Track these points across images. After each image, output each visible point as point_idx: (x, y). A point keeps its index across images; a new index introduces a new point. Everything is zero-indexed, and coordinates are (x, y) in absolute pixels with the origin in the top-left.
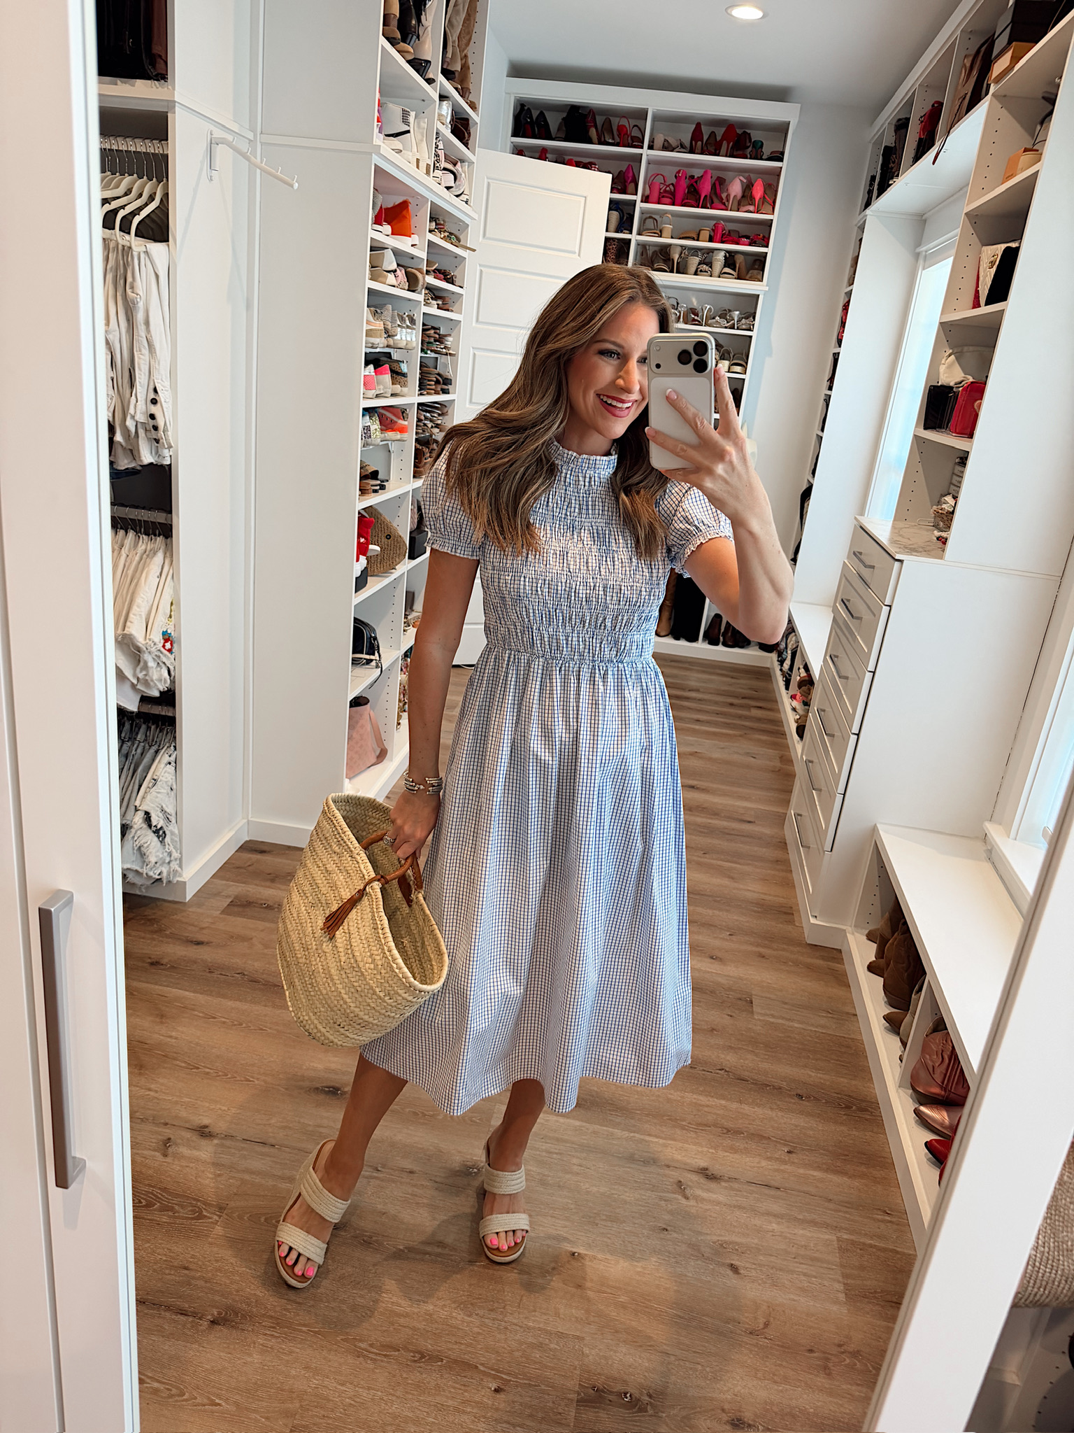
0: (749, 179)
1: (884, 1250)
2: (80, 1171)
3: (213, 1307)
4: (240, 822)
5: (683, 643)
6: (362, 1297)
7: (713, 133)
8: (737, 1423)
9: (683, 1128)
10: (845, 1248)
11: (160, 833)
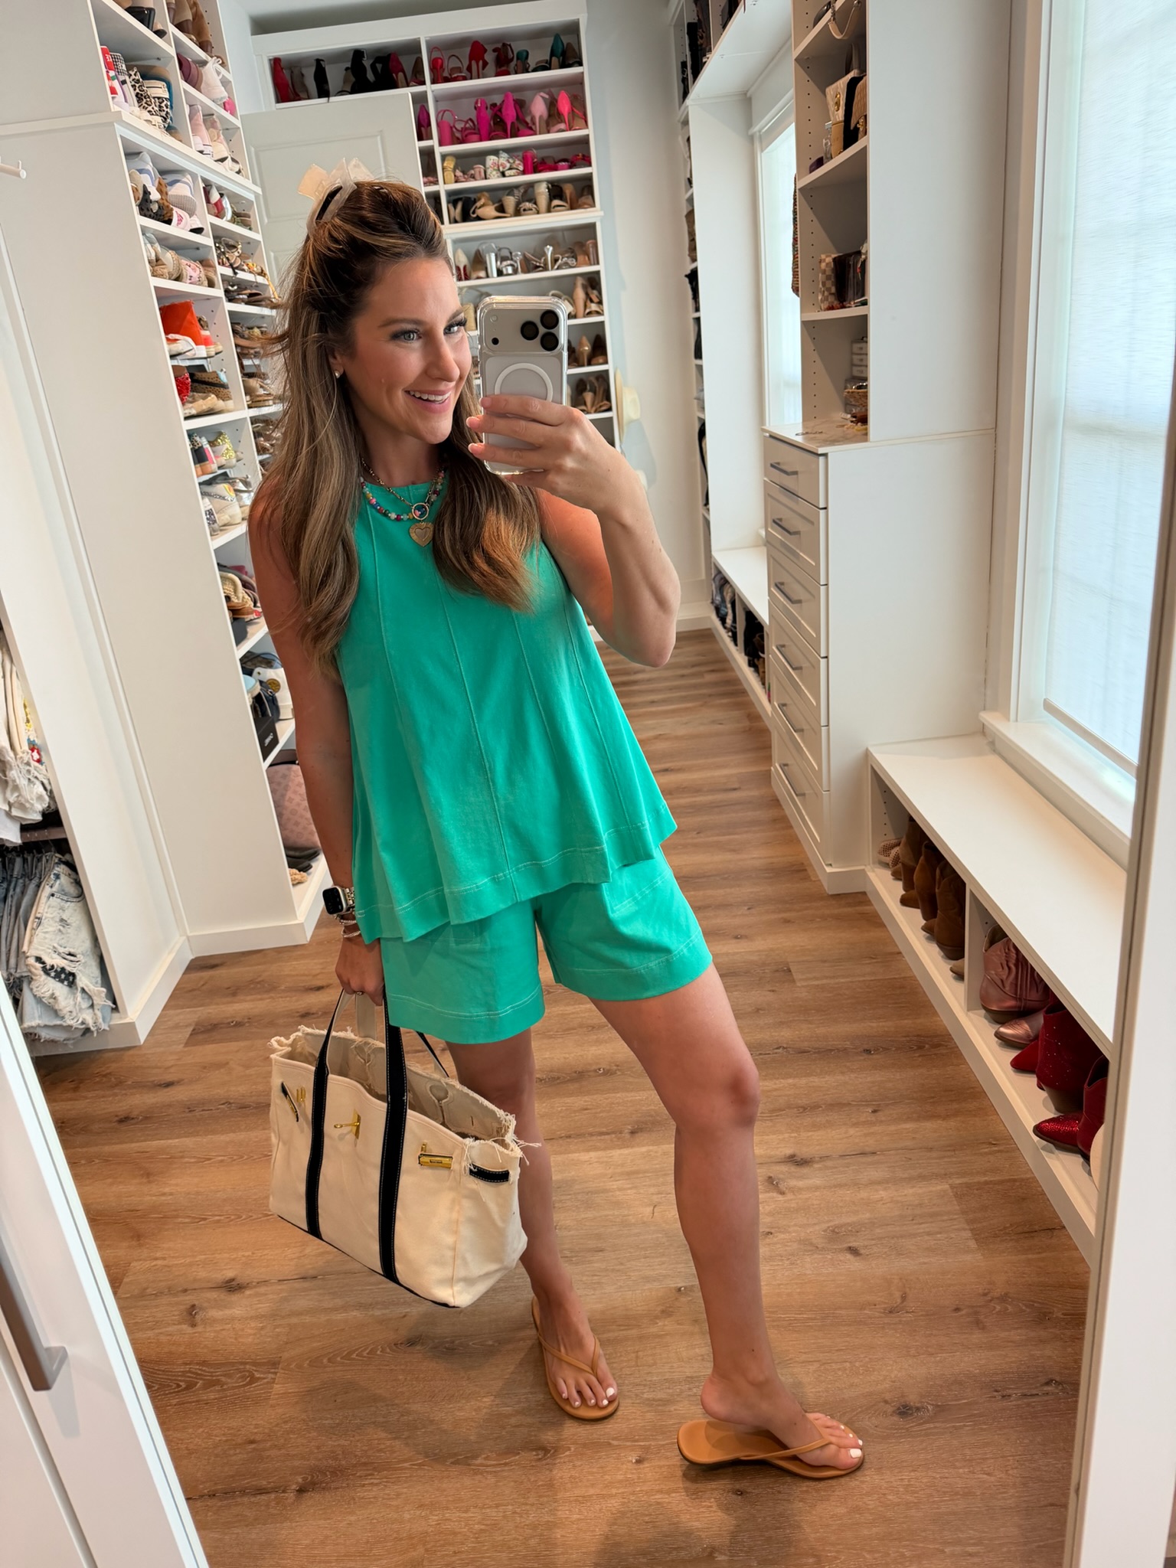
0: (551, 94)
1: (1001, 1182)
2: (62, 1361)
3: (295, 1474)
4: (178, 941)
6: (461, 1409)
8: (905, 1411)
10: (961, 1194)
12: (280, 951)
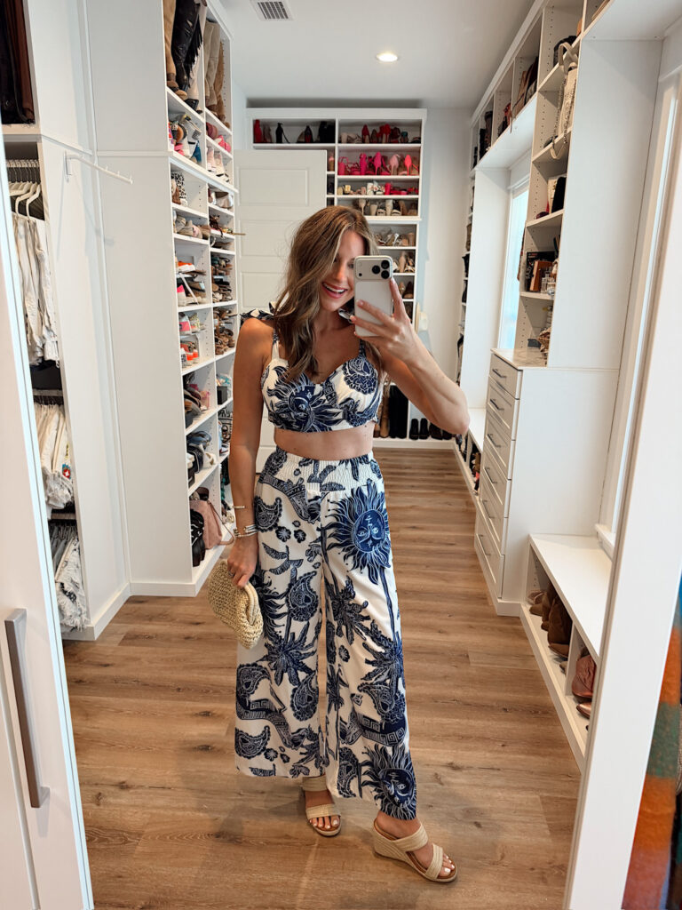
0: (401, 155)
1: (570, 800)
2: (46, 797)
3: (140, 899)
4: (125, 585)
5: (397, 440)
6: (239, 878)
7: (374, 131)
9: (434, 740)
10: (545, 802)
11: (72, 596)
12: (179, 599)
